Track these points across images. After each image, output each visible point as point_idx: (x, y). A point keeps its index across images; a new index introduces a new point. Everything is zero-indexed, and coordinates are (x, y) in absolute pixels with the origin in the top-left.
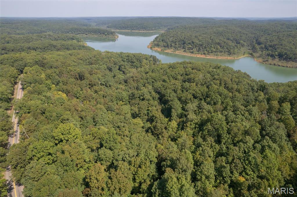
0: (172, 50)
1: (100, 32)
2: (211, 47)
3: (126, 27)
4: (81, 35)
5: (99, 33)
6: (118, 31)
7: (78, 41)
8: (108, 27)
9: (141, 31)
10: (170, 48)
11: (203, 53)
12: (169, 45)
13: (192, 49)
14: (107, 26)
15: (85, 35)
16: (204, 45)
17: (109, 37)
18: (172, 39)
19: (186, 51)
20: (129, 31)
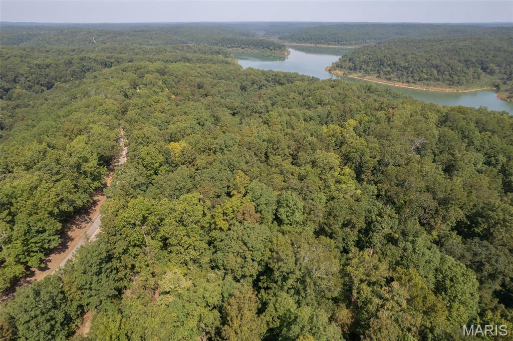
0: (360, 74)
1: (262, 46)
2: (422, 71)
3: (308, 39)
4: (236, 49)
5: (262, 47)
6: (295, 44)
7: (226, 57)
8: (280, 38)
9: (331, 46)
10: (358, 70)
11: (405, 80)
12: (358, 67)
13: (390, 74)
14: (279, 36)
15: (241, 50)
16: (411, 69)
17: (275, 53)
18: (365, 57)
19: (380, 77)
20: (313, 45)
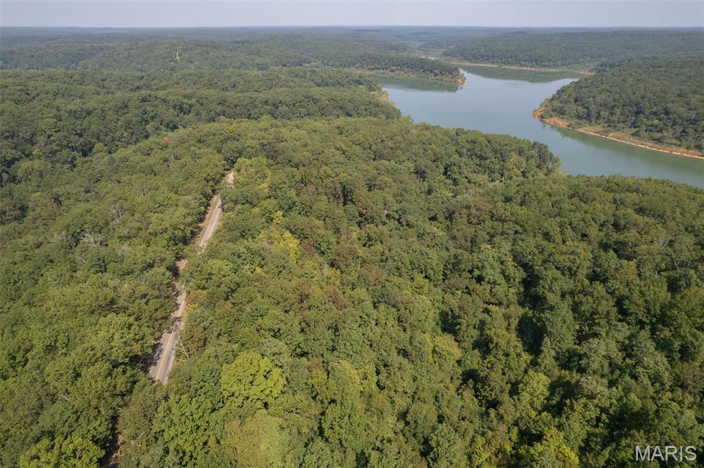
0: (599, 128)
1: (422, 68)
3: (488, 56)
4: (381, 71)
5: (422, 70)
6: (468, 64)
7: (371, 89)
8: (445, 54)
9: (524, 68)
10: (593, 121)
12: (594, 114)
13: (661, 131)
14: (444, 50)
15: (390, 73)
17: (442, 80)
18: (604, 96)
19: (639, 136)
20: (495, 66)
